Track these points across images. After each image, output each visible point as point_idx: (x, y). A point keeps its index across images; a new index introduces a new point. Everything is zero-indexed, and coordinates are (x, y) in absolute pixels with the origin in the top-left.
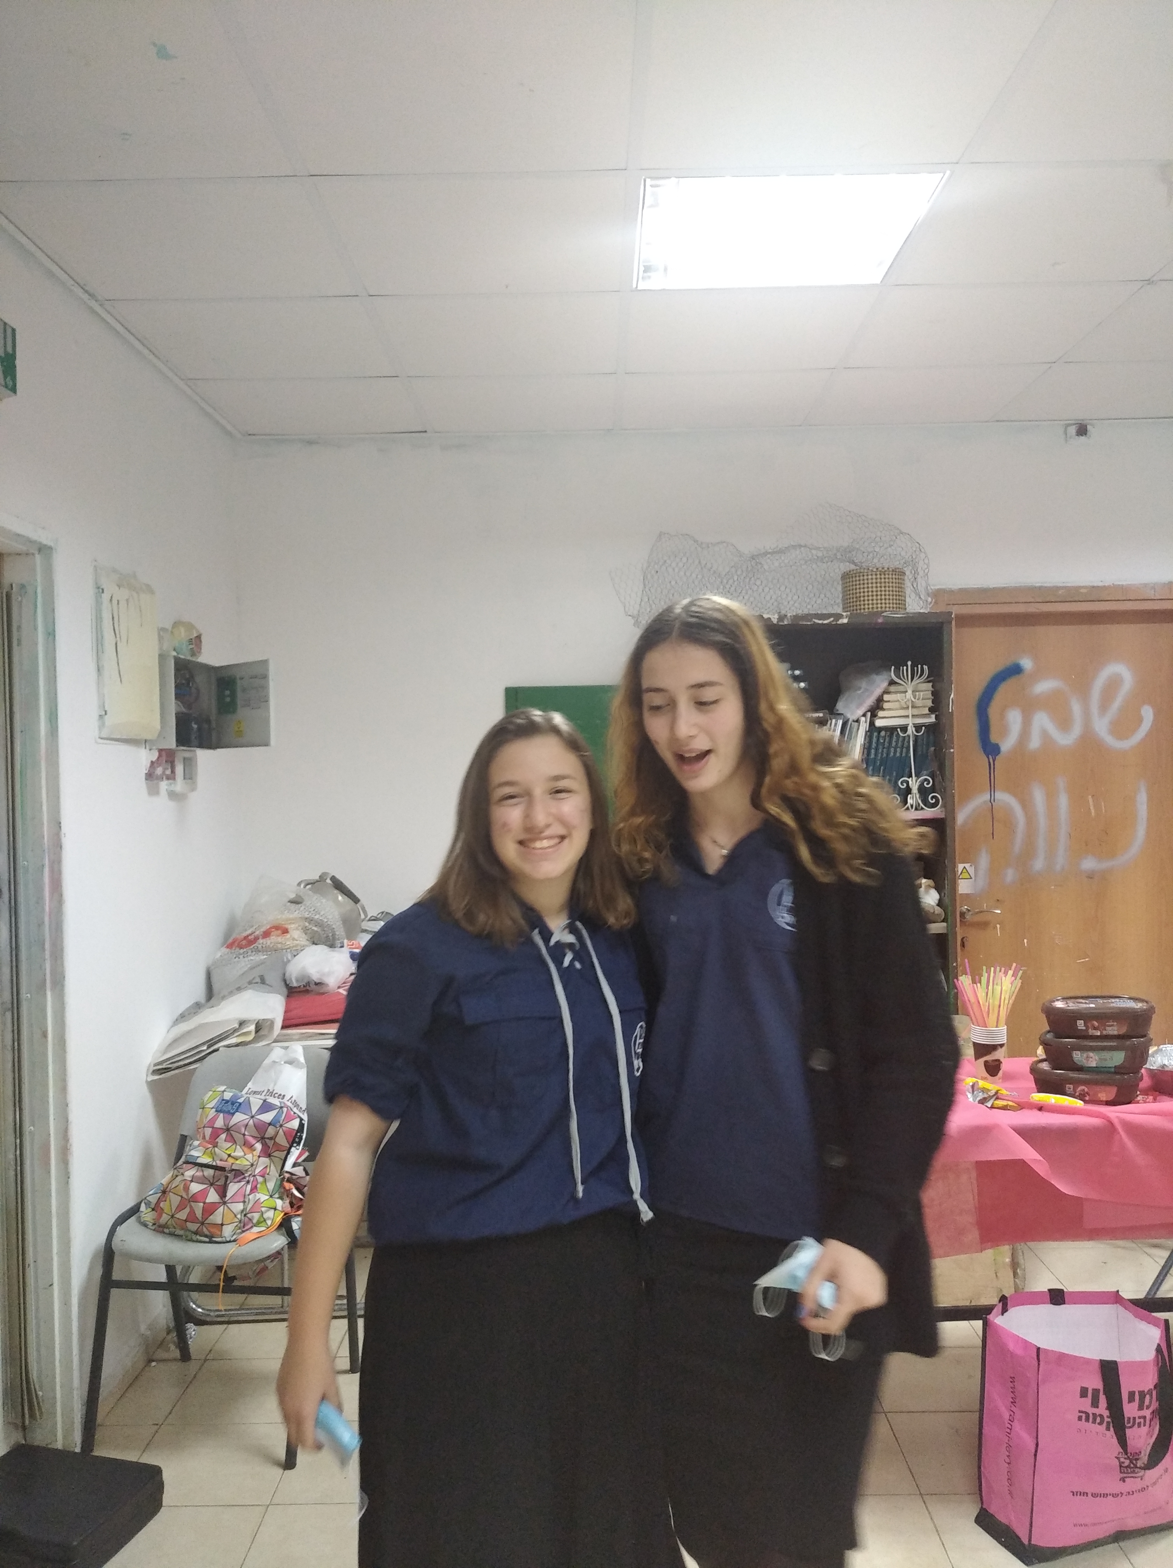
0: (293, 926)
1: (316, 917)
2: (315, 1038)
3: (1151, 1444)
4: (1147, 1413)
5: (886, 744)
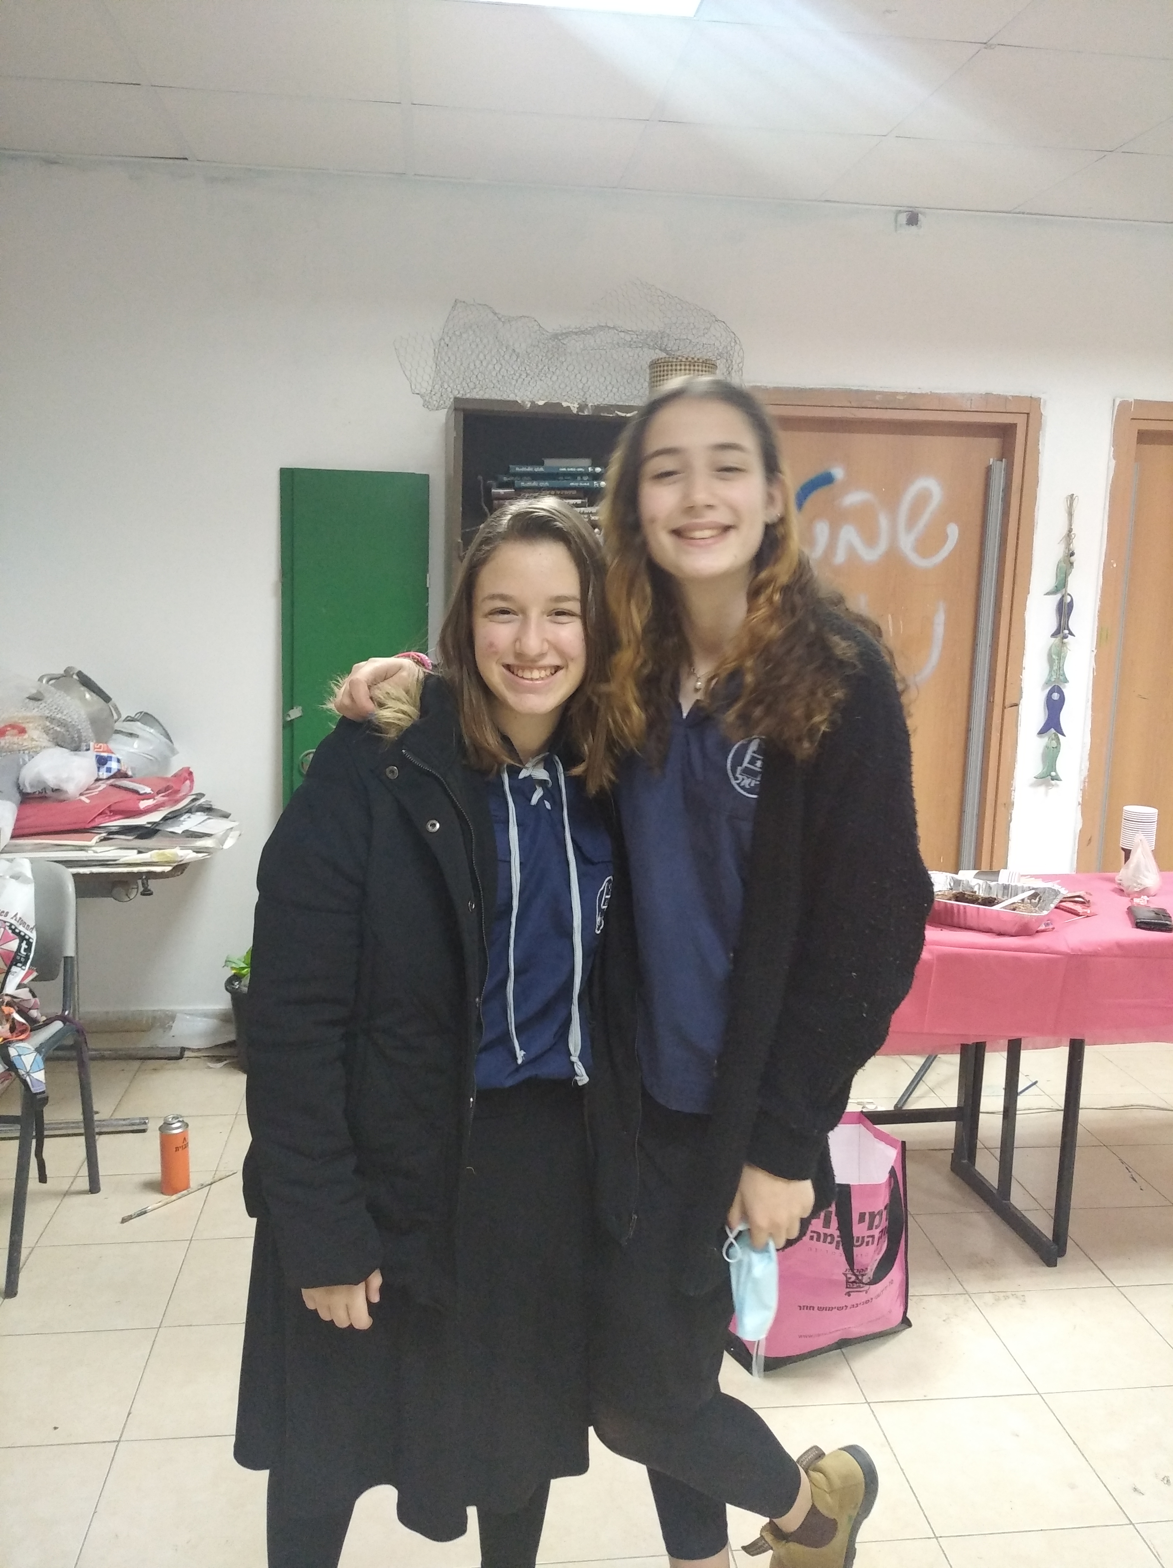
0: (31, 725)
1: (59, 716)
2: (50, 849)
3: (878, 1260)
4: (876, 1232)
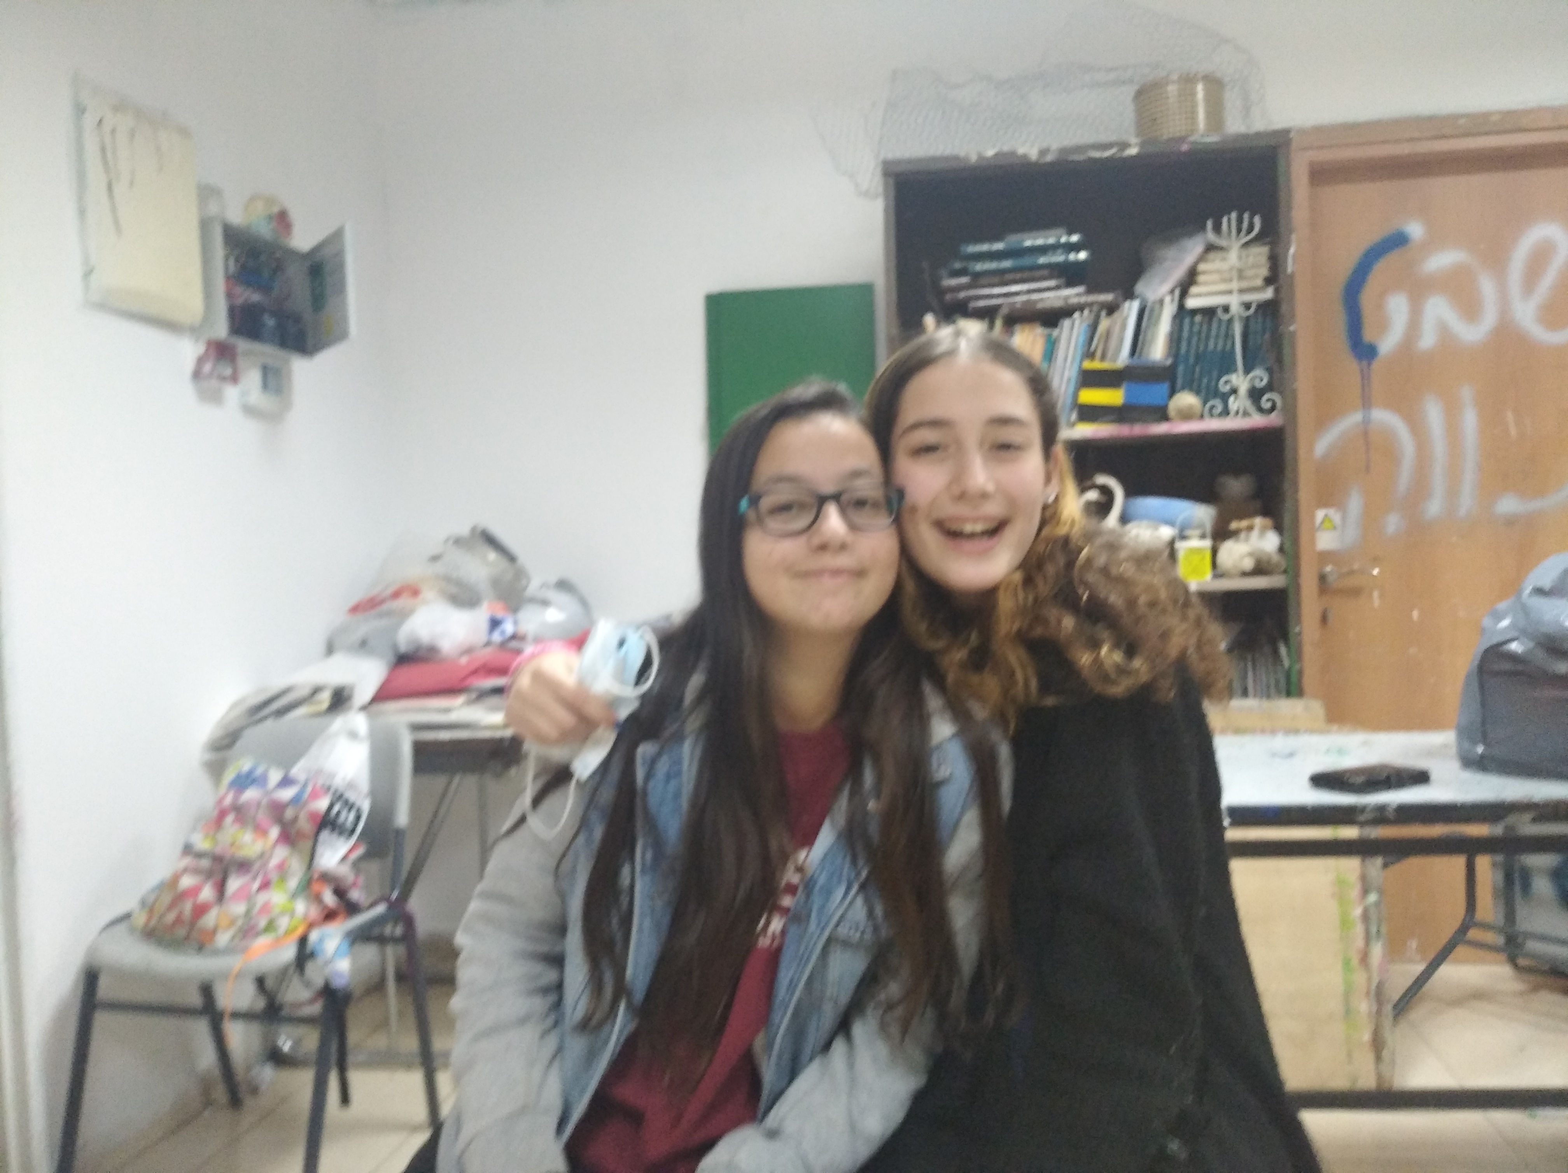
0: (426, 586)
1: (458, 577)
2: (413, 712)
5: (1203, 335)
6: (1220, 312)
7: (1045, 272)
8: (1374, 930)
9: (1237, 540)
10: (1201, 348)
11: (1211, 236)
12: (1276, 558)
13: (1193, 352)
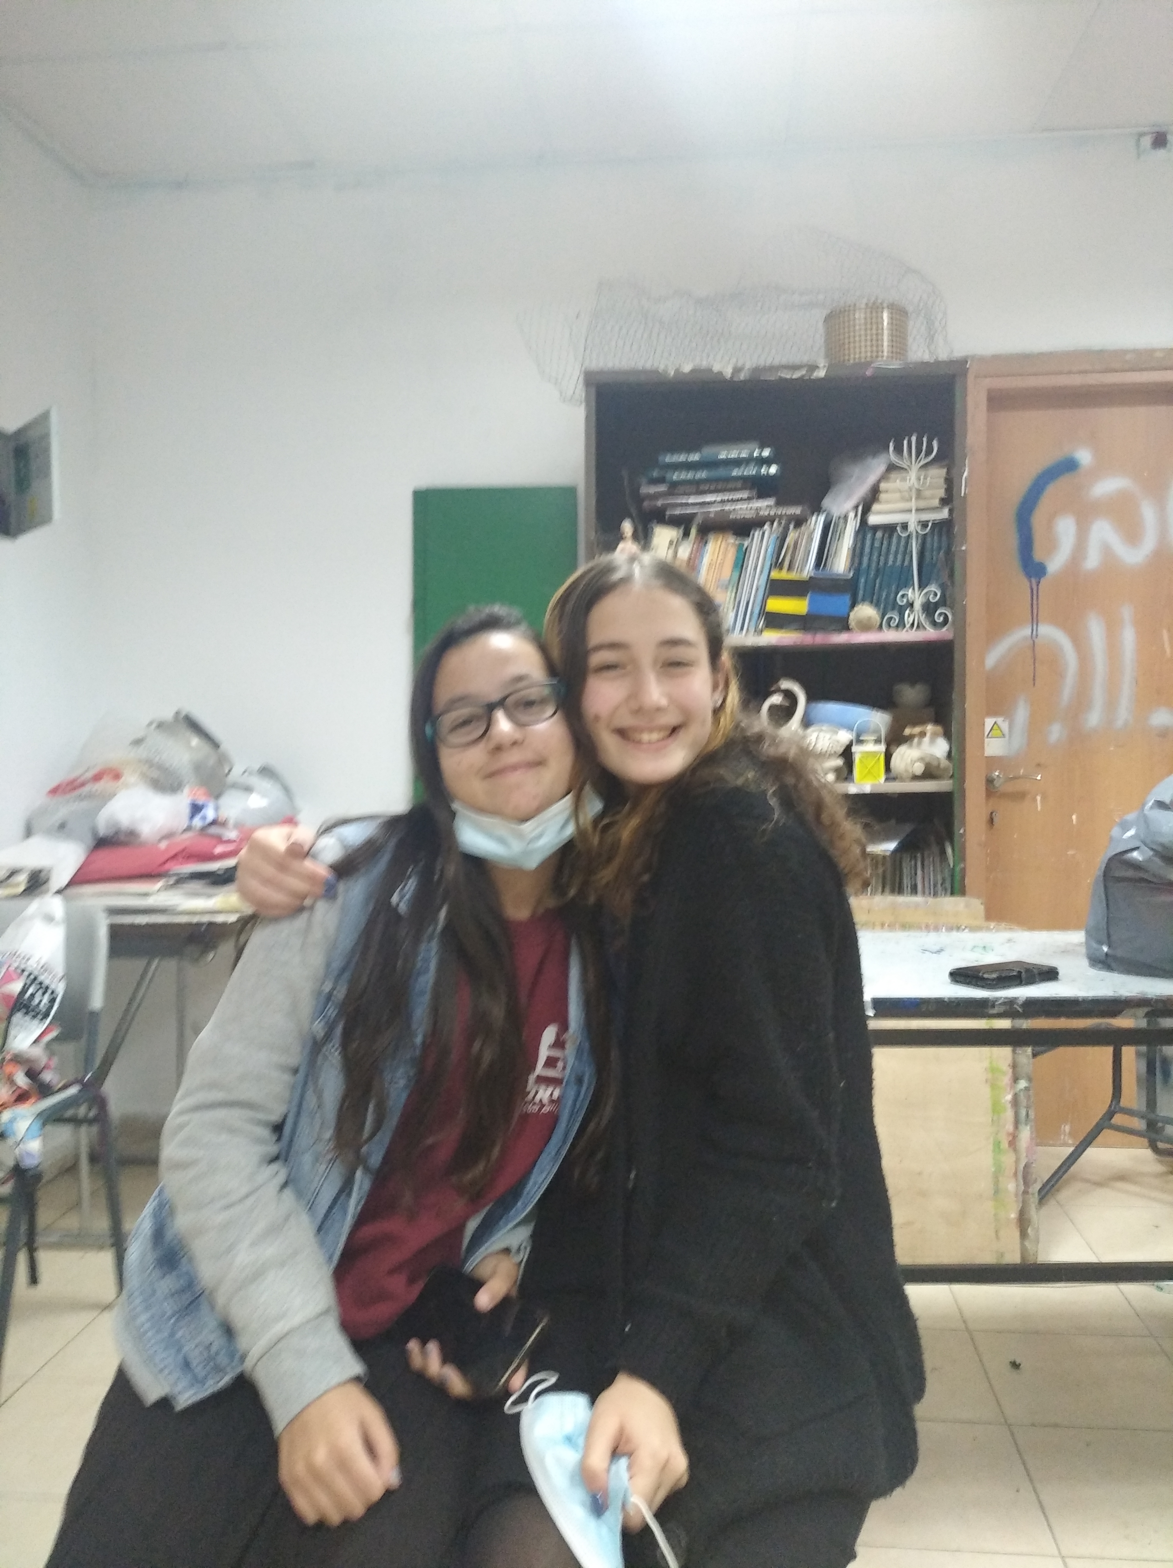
0: (128, 769)
1: (159, 761)
5: (884, 550)
6: (898, 528)
7: (739, 484)
8: (1023, 1112)
9: (911, 745)
10: (881, 564)
11: (893, 457)
12: (945, 763)
13: (874, 565)
